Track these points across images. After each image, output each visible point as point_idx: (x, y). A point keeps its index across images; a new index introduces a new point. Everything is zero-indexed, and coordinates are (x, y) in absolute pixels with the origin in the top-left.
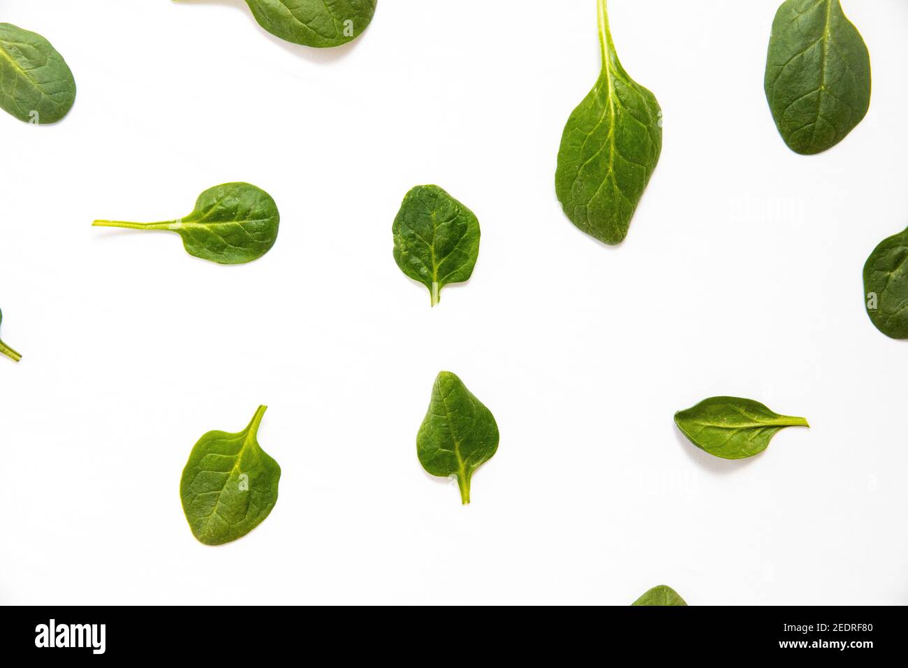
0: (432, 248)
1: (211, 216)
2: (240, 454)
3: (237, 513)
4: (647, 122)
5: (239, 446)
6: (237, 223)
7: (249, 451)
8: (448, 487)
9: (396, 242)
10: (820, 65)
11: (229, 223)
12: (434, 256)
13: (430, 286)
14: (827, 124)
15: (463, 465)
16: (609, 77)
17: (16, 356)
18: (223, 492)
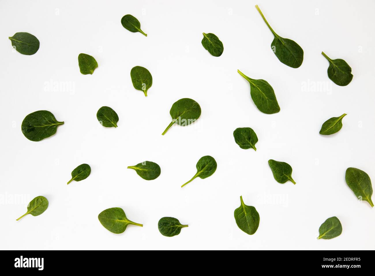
0: (246, 140)
1: (201, 168)
2: (244, 210)
3: (253, 223)
4: (265, 84)
6: (207, 166)
7: (245, 208)
8: (288, 183)
9: (239, 145)
10: (287, 50)
11: (206, 166)
12: (248, 141)
13: (252, 147)
14: (298, 58)
15: (288, 177)
16: (252, 82)
17: (187, 226)
18: (247, 221)
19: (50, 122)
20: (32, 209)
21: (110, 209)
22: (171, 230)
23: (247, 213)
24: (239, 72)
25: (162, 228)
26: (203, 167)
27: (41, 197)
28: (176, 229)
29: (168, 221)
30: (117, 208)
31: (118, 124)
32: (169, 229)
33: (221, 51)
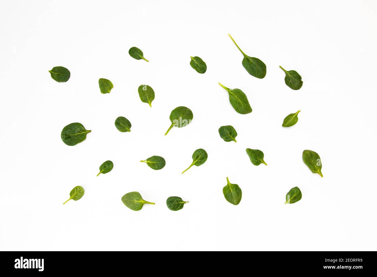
0: (229, 135)
2: (230, 187)
3: (237, 196)
4: (240, 92)
5: (229, 187)
6: (200, 156)
8: (262, 165)
9: (223, 139)
10: (254, 65)
12: (230, 136)
13: (233, 140)
14: (263, 71)
15: (261, 160)
16: (230, 92)
17: (188, 202)
18: (233, 195)
19: (81, 131)
20: (73, 196)
21: (129, 193)
22: (176, 206)
23: (232, 189)
24: (219, 84)
25: (169, 205)
26: (197, 158)
27: (78, 187)
28: (180, 205)
29: (173, 199)
30: (135, 192)
31: (131, 129)
32: (175, 205)
33: (205, 69)
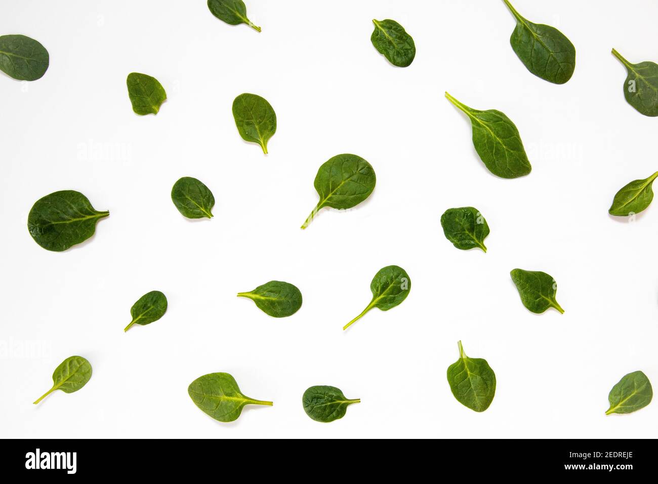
0: (467, 232)
1: (381, 290)
2: (466, 367)
3: (484, 389)
4: (501, 120)
5: (462, 366)
6: (391, 285)
7: (468, 363)
8: (550, 313)
9: (452, 242)
10: (544, 47)
11: (389, 288)
12: (470, 234)
13: (478, 246)
14: (565, 64)
15: (549, 300)
16: (474, 117)
17: (358, 401)
18: (473, 387)
19: (82, 212)
20: (62, 381)
21: (208, 376)
22: (327, 411)
23: (471, 371)
24: (448, 96)
25: (309, 408)
26: (383, 289)
27: (76, 358)
28: (338, 408)
29: (321, 394)
30: (221, 374)
31: (214, 211)
32: (325, 409)
33: (410, 56)
